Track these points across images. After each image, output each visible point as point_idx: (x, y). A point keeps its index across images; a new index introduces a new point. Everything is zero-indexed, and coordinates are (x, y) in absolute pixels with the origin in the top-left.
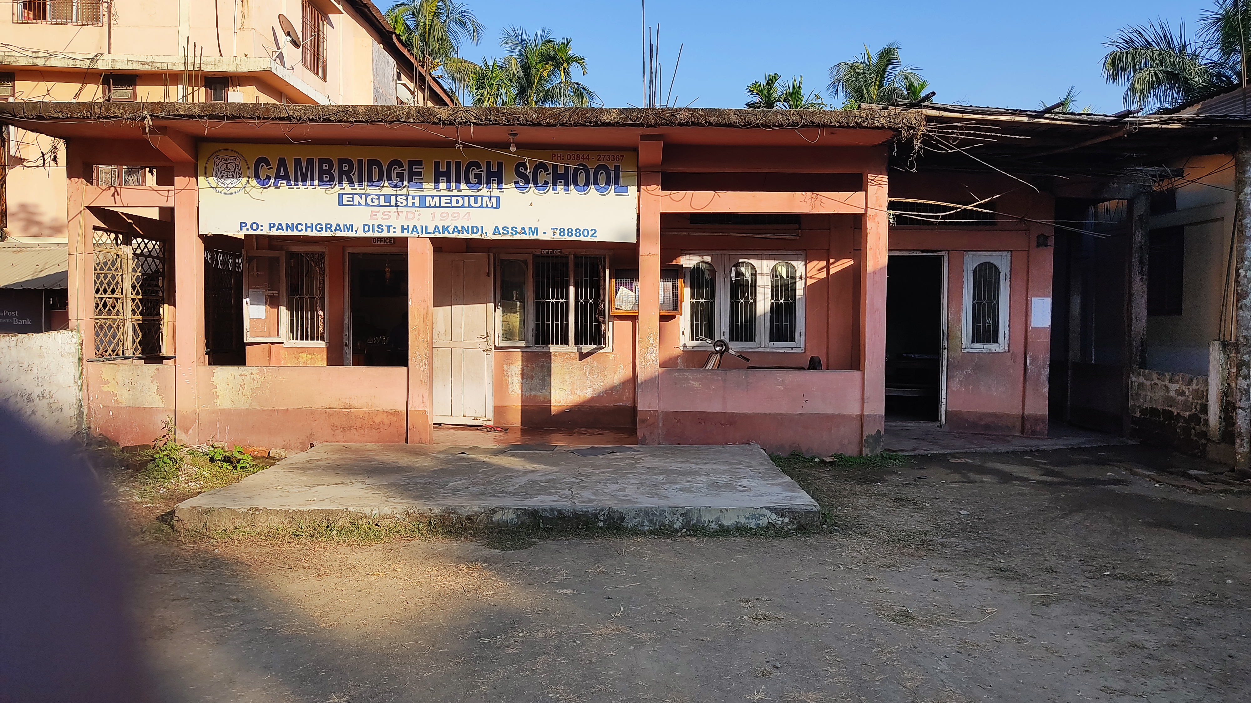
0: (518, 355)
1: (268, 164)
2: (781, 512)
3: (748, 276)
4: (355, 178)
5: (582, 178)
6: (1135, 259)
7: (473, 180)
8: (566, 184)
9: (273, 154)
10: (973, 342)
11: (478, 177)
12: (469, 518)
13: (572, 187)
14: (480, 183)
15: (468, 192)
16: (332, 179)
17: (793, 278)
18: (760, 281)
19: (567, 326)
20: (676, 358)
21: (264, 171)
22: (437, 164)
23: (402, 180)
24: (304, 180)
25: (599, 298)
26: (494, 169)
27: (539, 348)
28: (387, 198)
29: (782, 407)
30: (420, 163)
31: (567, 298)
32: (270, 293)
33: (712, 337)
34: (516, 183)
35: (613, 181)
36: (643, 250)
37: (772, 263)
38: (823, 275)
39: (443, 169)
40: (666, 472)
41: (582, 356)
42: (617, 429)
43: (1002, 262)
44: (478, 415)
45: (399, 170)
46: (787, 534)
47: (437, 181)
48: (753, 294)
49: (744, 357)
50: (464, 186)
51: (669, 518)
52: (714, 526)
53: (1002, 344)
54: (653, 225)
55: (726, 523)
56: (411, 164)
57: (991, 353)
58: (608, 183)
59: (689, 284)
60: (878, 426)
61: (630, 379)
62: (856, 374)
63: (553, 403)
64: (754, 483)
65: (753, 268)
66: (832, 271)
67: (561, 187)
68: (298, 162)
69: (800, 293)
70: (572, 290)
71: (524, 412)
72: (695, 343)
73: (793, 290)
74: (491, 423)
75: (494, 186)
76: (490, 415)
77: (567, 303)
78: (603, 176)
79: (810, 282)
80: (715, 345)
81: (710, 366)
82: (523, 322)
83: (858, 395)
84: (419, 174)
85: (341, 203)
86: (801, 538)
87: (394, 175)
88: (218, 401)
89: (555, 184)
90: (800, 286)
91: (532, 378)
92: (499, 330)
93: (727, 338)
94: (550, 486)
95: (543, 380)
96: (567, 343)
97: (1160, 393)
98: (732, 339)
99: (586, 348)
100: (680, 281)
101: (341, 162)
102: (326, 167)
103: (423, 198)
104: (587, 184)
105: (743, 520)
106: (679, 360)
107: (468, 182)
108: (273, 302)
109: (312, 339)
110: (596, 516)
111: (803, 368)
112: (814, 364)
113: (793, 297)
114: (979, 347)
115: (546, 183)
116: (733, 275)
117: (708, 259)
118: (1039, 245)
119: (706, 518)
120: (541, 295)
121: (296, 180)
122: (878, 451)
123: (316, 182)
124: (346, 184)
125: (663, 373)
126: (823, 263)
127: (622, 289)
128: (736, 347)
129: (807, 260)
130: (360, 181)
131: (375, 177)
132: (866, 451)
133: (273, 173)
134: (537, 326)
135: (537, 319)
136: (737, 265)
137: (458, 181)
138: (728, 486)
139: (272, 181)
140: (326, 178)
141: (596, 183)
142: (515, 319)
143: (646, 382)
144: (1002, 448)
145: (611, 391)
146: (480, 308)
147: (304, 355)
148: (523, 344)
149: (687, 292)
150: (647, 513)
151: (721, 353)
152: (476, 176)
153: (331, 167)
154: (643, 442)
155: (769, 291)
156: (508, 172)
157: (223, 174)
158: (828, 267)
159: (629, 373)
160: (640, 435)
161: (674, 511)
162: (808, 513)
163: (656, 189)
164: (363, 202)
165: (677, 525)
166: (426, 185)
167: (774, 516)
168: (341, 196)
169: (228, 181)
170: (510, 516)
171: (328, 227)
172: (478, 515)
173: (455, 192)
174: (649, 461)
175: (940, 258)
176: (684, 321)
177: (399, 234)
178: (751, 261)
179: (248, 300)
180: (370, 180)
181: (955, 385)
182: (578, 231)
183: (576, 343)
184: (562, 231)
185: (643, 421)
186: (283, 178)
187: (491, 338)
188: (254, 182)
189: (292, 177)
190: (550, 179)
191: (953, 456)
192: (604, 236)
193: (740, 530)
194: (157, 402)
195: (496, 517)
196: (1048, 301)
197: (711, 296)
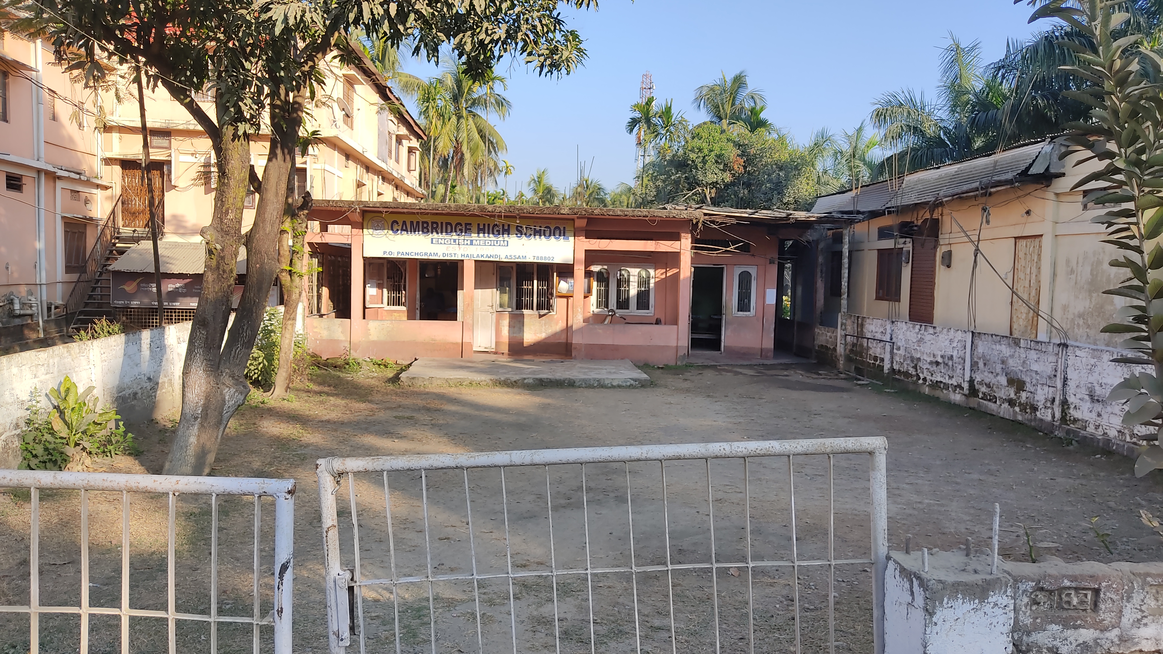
0: (507, 315)
1: (398, 223)
2: (635, 380)
3: (626, 276)
4: (439, 231)
5: (547, 233)
6: (819, 270)
7: (496, 233)
8: (540, 236)
9: (400, 219)
10: (738, 311)
11: (498, 231)
12: (515, 382)
13: (543, 237)
14: (499, 234)
15: (494, 239)
16: (428, 232)
17: (649, 277)
18: (632, 279)
19: (533, 300)
20: (589, 318)
21: (396, 227)
22: (479, 225)
23: (462, 232)
24: (415, 232)
25: (550, 286)
26: (506, 228)
27: (518, 312)
28: (455, 241)
29: (640, 342)
30: (470, 224)
31: (533, 286)
32: (379, 282)
33: (607, 308)
34: (517, 234)
35: (562, 234)
36: (576, 268)
37: (638, 270)
38: (664, 276)
39: (482, 227)
40: (588, 368)
41: (541, 316)
42: (558, 353)
43: (753, 271)
44: (487, 346)
45: (460, 227)
46: (637, 388)
47: (478, 233)
48: (629, 286)
49: (622, 317)
50: (491, 235)
51: (592, 382)
52: (609, 385)
53: (752, 312)
54: (582, 256)
55: (614, 384)
56: (466, 224)
57: (747, 317)
58: (560, 236)
59: (596, 279)
60: (683, 352)
61: (564, 330)
62: (676, 327)
63: (525, 340)
64: (625, 372)
65: (629, 272)
66: (668, 275)
67: (537, 237)
68: (412, 223)
69: (652, 285)
70: (535, 282)
71: (510, 345)
72: (598, 310)
73: (649, 284)
74: (494, 350)
75: (506, 236)
76: (494, 346)
77: (533, 289)
78: (557, 232)
79: (657, 280)
80: (609, 312)
81: (606, 322)
82: (510, 298)
83: (676, 337)
84: (470, 229)
85: (432, 243)
86: (642, 389)
87: (458, 230)
88: (370, 337)
89: (535, 235)
90: (652, 281)
91: (514, 327)
92: (498, 303)
93: (615, 308)
94: (541, 372)
95: (520, 328)
96: (532, 309)
97: (824, 338)
98: (617, 309)
99: (543, 312)
100: (592, 279)
101: (433, 223)
102: (425, 225)
103: (472, 241)
104: (550, 236)
105: (620, 383)
106: (590, 319)
107: (493, 234)
108: (380, 286)
109: (399, 305)
110: (564, 381)
111: (652, 324)
112: (658, 322)
113: (649, 287)
114: (741, 313)
115: (531, 235)
116: (618, 275)
117: (606, 267)
118: (770, 263)
119: (606, 382)
120: (519, 284)
121: (411, 232)
122: (684, 363)
123: (421, 233)
124: (435, 233)
125: (585, 326)
126: (664, 270)
127: (562, 282)
128: (620, 312)
129: (656, 269)
130: (442, 232)
131: (449, 230)
132: (679, 363)
133: (400, 228)
134: (517, 300)
135: (517, 297)
136: (620, 270)
137: (489, 233)
138: (614, 373)
139: (399, 232)
140: (425, 230)
141: (554, 235)
142: (506, 297)
143: (576, 330)
144: (745, 363)
145: (555, 335)
146: (489, 291)
147: (395, 314)
148: (510, 310)
149: (595, 284)
150: (584, 380)
151: (612, 316)
152: (497, 231)
153: (428, 225)
154: (575, 358)
155: (636, 284)
156: (513, 230)
157: (377, 227)
158: (666, 272)
159: (564, 325)
160: (573, 355)
161: (594, 379)
162: (645, 380)
163: (583, 238)
164: (443, 242)
165: (595, 385)
166: (473, 235)
167: (632, 382)
168: (432, 239)
169: (378, 231)
170: (531, 381)
171: (426, 254)
172: (519, 380)
173: (487, 238)
174: (580, 365)
175: (723, 268)
176: (593, 299)
177: (460, 258)
178: (628, 269)
179: (369, 285)
180: (446, 232)
181: (729, 333)
182: (545, 258)
183: (537, 309)
184: (538, 258)
185: (575, 348)
186: (404, 230)
187: (494, 307)
188: (391, 232)
189: (409, 230)
190: (532, 232)
191: (720, 366)
192: (558, 260)
193: (619, 386)
194: (342, 337)
195: (526, 381)
196: (775, 290)
197: (607, 286)
